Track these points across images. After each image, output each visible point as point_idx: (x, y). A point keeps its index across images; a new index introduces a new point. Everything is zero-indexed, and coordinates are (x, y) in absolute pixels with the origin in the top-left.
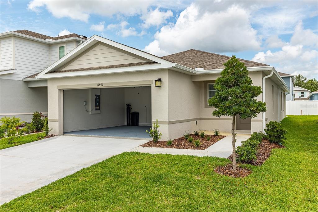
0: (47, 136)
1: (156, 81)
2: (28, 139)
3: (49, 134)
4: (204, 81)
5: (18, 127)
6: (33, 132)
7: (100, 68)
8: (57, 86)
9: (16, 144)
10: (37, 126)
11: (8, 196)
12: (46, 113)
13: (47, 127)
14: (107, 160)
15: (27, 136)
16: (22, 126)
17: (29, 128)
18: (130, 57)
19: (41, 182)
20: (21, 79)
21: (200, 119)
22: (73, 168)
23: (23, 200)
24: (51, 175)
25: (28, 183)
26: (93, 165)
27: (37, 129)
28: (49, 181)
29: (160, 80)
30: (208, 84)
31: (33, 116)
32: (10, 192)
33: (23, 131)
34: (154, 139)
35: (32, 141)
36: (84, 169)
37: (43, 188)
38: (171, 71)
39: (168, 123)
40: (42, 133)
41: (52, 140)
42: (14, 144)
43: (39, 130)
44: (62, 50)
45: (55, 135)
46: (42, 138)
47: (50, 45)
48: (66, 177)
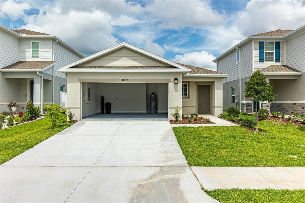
1: (175, 80)
8: (79, 79)
18: (152, 61)
29: (177, 79)
34: (176, 119)
39: (182, 108)
45: (77, 121)
47: (20, 39)
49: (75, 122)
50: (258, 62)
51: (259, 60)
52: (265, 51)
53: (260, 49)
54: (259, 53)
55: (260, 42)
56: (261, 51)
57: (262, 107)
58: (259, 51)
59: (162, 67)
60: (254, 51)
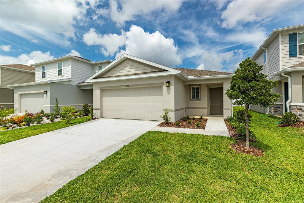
0: (93, 118)
1: (166, 83)
2: (80, 120)
3: (94, 118)
4: (189, 85)
5: (73, 113)
6: (83, 116)
7: (128, 75)
8: (99, 87)
9: (72, 125)
10: (85, 112)
11: (62, 177)
12: (92, 105)
13: (92, 113)
14: (139, 138)
15: (79, 119)
16: (77, 112)
17: (80, 113)
18: (148, 68)
19: (92, 160)
20: (76, 84)
21: (187, 108)
22: (116, 145)
23: (77, 185)
24: (100, 151)
25: (81, 161)
26: (131, 143)
27: (85, 114)
28: (98, 158)
29: (169, 82)
30: (192, 87)
31: (83, 106)
32: (65, 172)
33: (77, 115)
34: (166, 121)
35: (83, 122)
36: (125, 146)
37: (94, 167)
38: (176, 76)
39: (174, 111)
40: (89, 117)
41: (96, 122)
42: (71, 125)
43: (87, 115)
44: (100, 68)
45: (97, 118)
46: (89, 120)
47: (93, 65)
48: (112, 154)
49: (96, 118)
50: (288, 58)
51: (288, 56)
52: (299, 43)
53: (290, 43)
54: (288, 47)
55: (290, 35)
56: (292, 45)
57: (290, 109)
58: (288, 45)
59: (156, 72)
60: (281, 46)
